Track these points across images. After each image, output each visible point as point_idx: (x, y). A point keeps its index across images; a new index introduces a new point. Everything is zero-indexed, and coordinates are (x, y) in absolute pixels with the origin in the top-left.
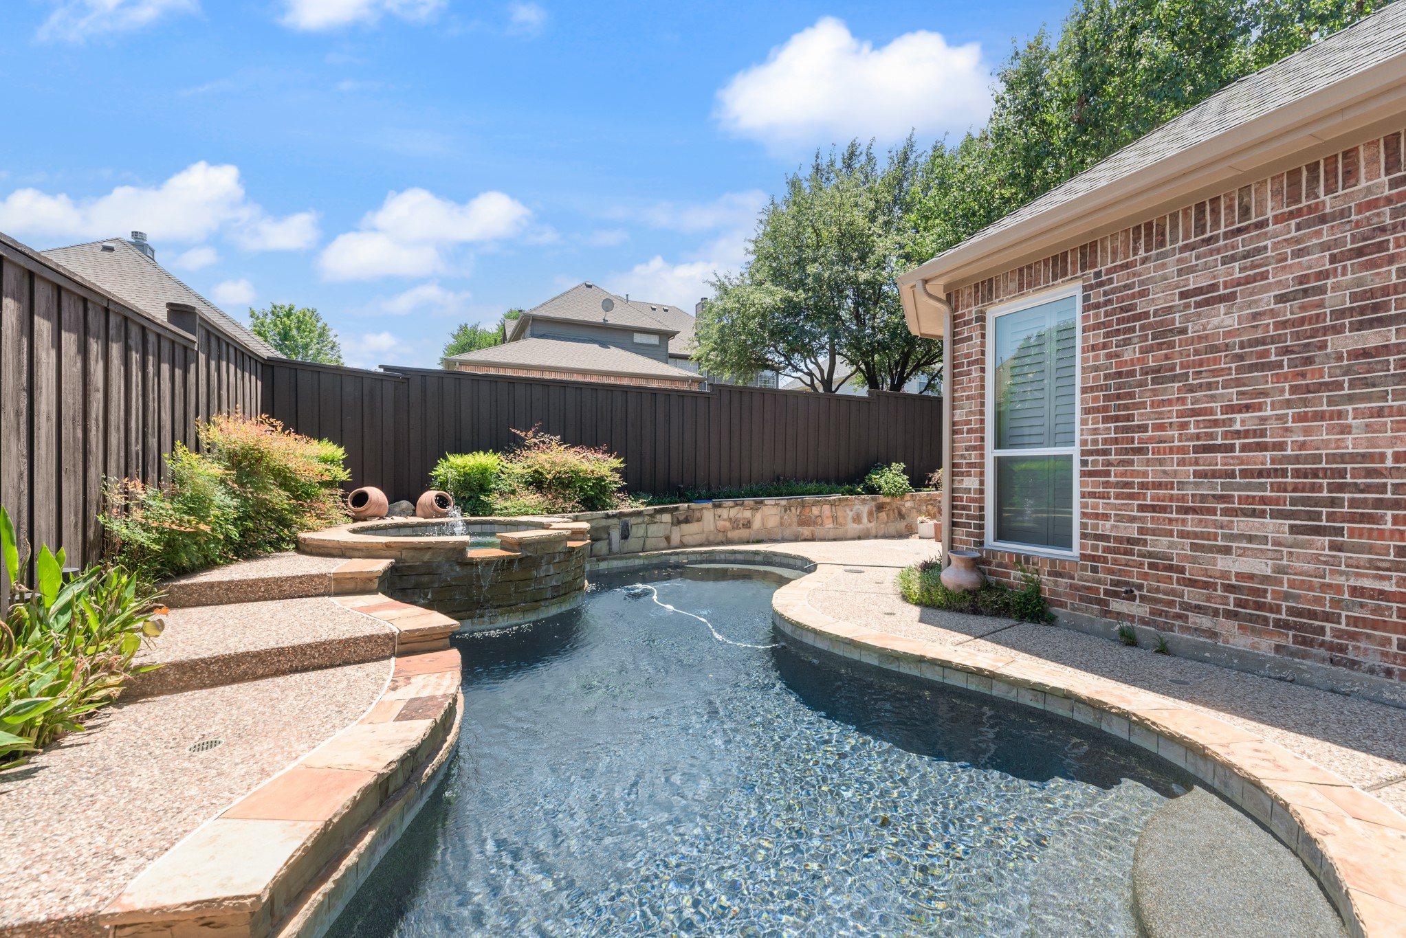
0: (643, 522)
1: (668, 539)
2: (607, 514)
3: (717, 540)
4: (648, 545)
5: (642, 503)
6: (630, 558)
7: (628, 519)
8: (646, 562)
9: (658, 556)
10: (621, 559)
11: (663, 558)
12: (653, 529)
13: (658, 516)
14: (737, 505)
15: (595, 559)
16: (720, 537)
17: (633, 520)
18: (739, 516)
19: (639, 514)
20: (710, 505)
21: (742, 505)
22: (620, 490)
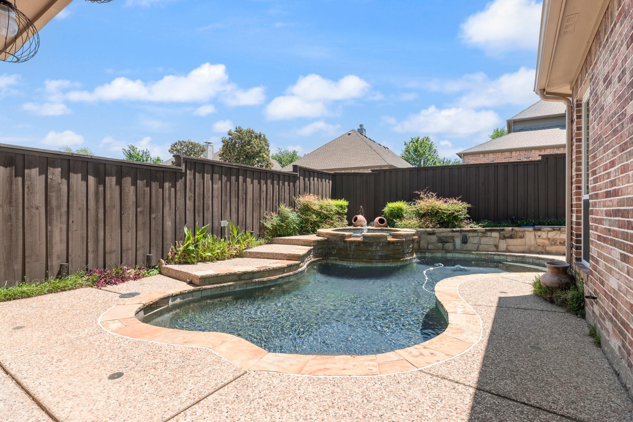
0: (478, 236)
1: (496, 246)
2: (452, 230)
3: (537, 251)
4: (481, 247)
5: (481, 226)
6: (466, 254)
7: (466, 233)
8: (477, 257)
9: (486, 254)
10: (461, 253)
11: (489, 256)
12: (484, 240)
13: (489, 234)
14: (554, 230)
15: (444, 251)
16: (540, 249)
17: (471, 234)
18: (557, 237)
19: (475, 231)
20: (531, 229)
21: (559, 230)
22: (467, 218)
